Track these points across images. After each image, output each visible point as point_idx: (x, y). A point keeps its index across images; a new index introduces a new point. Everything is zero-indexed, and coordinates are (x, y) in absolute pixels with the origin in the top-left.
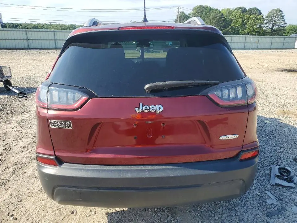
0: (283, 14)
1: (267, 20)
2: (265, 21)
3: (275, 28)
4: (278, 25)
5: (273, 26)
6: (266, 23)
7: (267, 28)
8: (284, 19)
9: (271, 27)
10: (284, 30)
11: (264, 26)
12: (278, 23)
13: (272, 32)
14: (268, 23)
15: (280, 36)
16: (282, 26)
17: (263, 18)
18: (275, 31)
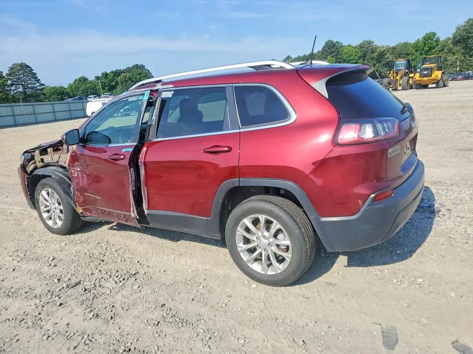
0: (33, 72)
1: (11, 80)
2: (9, 82)
3: (29, 92)
4: (32, 88)
5: (24, 89)
6: (12, 85)
7: (15, 91)
8: (38, 78)
9: (21, 89)
10: (44, 94)
11: (11, 90)
12: (31, 84)
13: (26, 97)
14: (14, 84)
15: (40, 103)
16: (38, 88)
17: (4, 77)
18: (30, 96)
